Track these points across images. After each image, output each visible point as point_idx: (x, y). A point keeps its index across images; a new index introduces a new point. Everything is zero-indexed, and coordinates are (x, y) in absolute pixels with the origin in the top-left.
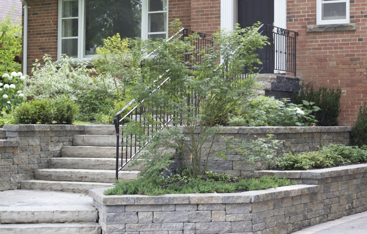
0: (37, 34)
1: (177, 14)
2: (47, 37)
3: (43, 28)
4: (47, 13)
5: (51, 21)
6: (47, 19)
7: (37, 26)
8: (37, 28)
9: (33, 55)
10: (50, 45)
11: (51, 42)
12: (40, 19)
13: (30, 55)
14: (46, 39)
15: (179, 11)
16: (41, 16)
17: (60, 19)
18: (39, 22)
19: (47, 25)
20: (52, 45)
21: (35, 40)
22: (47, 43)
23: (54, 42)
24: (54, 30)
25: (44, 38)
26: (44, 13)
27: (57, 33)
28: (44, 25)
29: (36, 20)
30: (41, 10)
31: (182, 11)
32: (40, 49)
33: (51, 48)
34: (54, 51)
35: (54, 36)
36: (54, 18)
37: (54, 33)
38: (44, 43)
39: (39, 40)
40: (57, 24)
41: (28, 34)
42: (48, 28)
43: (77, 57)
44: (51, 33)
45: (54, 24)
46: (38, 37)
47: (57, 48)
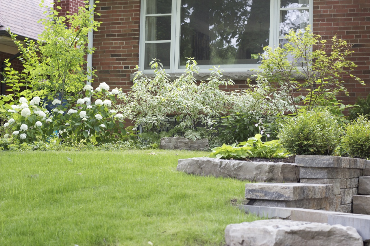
0: (107, 36)
1: (327, 12)
2: (124, 39)
3: (118, 27)
4: (124, 7)
5: (131, 18)
6: (124, 15)
7: (109, 24)
8: (107, 28)
9: (101, 64)
10: (128, 51)
11: (131, 47)
12: (113, 16)
13: (97, 64)
14: (122, 43)
15: (331, 7)
16: (115, 12)
17: (143, 15)
18: (112, 20)
19: (124, 23)
20: (132, 51)
21: (104, 44)
22: (123, 47)
23: (134, 47)
24: (135, 31)
25: (119, 42)
26: (120, 7)
27: (139, 35)
28: (120, 23)
29: (108, 16)
30: (116, 4)
31: (335, 7)
32: (112, 56)
33: (130, 55)
34: (134, 59)
35: (135, 39)
36: (135, 15)
37: (135, 35)
38: (119, 47)
39: (112, 44)
40: (139, 23)
41: (94, 36)
42: (125, 27)
43: (169, 69)
44: (129, 35)
45: (135, 23)
46: (109, 40)
47: (138, 55)
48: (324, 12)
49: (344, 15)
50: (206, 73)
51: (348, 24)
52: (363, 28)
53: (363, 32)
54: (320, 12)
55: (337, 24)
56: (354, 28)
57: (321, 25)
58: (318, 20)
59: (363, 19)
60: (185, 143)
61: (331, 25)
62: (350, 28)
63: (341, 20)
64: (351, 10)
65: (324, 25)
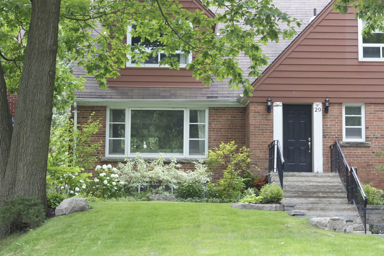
1: (216, 126)
4: (97, 118)
17: (108, 123)
23: (103, 141)
24: (104, 132)
29: (86, 122)
35: (104, 136)
40: (105, 127)
43: (124, 154)
44: (101, 134)
45: (103, 127)
47: (105, 146)
48: (214, 126)
49: (225, 129)
50: (148, 158)
51: (227, 134)
52: (236, 136)
53: (235, 138)
54: (212, 126)
55: (222, 133)
56: (231, 136)
57: (213, 133)
58: (211, 131)
59: (236, 131)
60: (163, 198)
61: (218, 133)
62: (228, 136)
63: (224, 131)
64: (229, 126)
65: (215, 133)
